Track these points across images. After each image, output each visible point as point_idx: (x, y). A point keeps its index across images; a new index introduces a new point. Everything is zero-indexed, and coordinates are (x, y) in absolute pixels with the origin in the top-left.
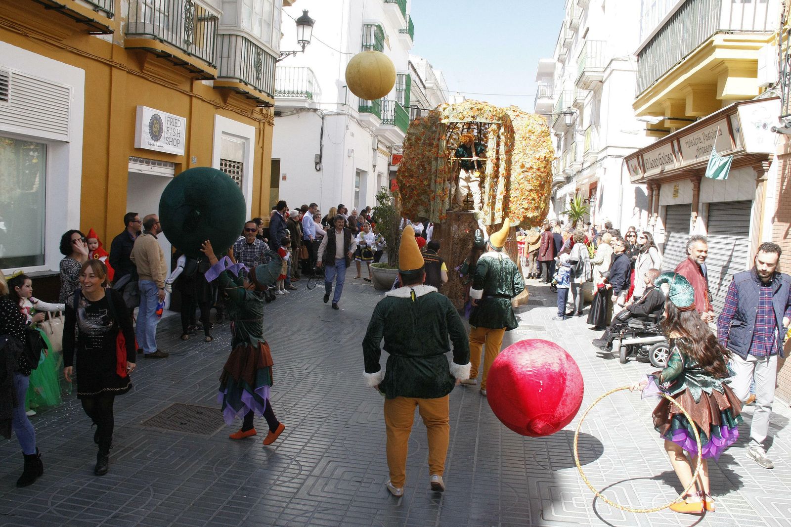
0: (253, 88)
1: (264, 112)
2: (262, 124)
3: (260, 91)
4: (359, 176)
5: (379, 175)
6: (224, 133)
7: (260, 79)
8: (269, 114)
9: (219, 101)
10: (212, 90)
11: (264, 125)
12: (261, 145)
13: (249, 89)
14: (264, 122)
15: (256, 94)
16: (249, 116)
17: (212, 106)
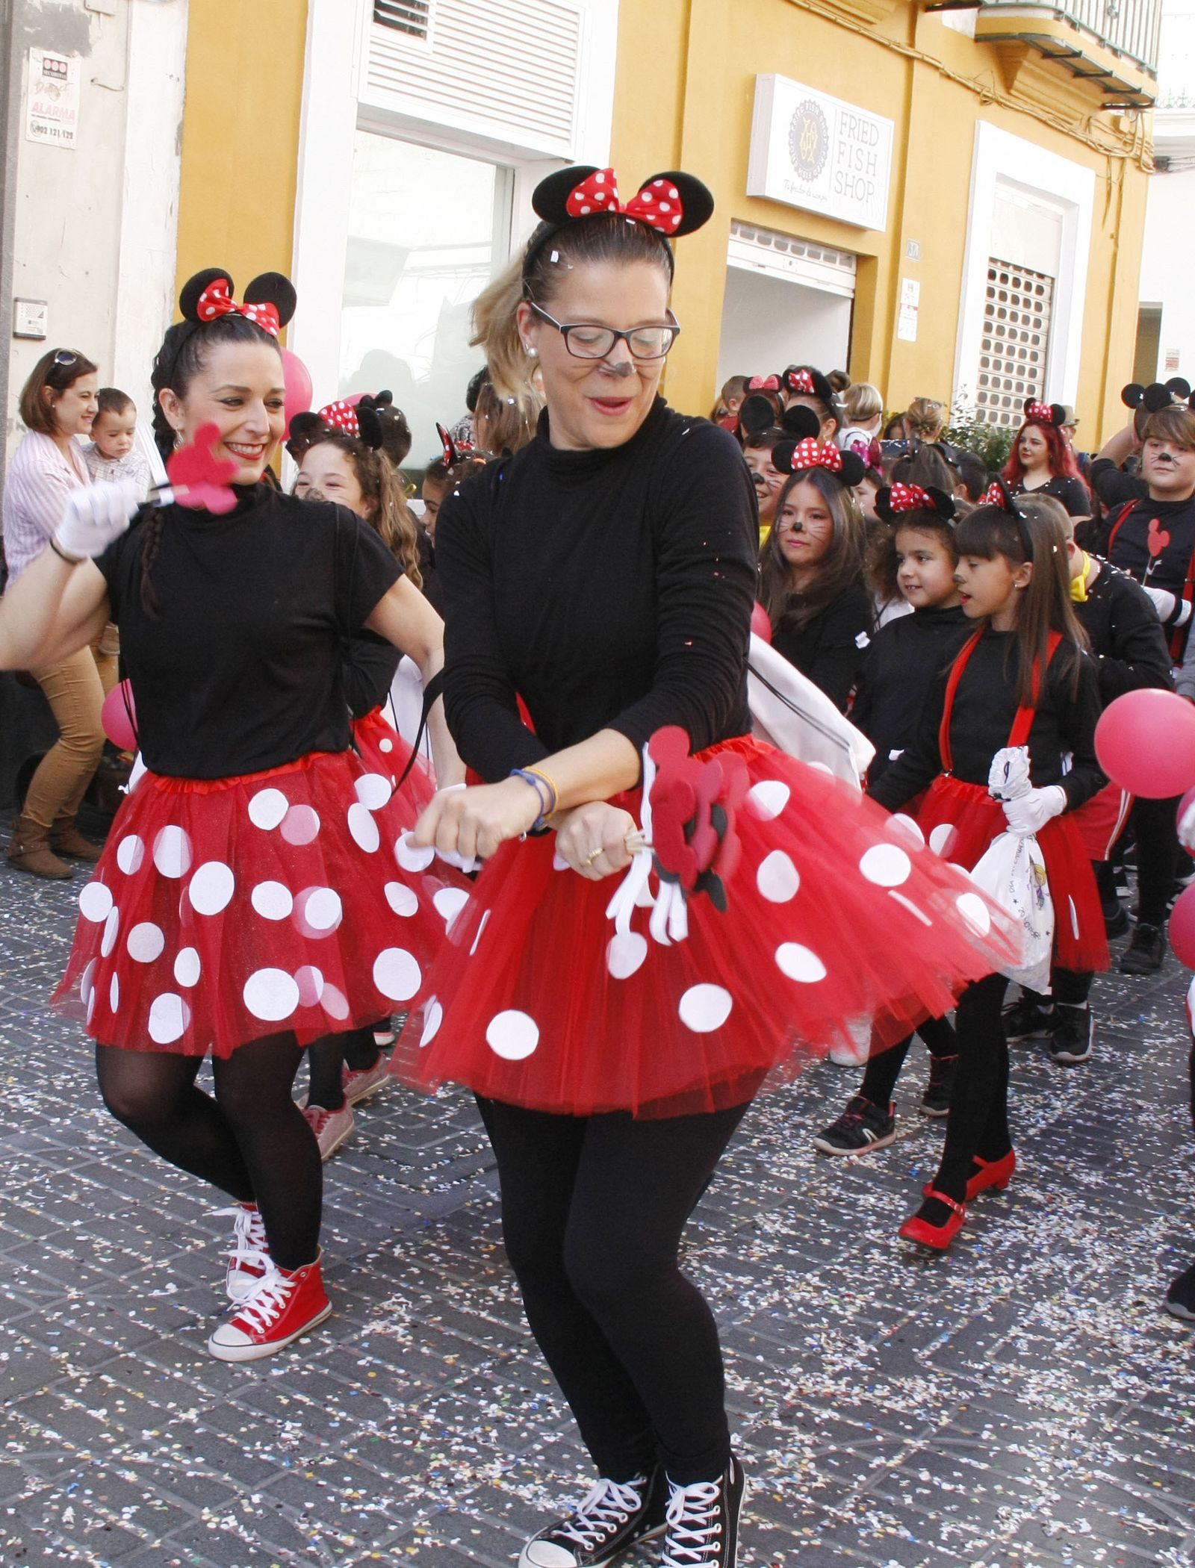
0: (1094, 41)
1: (1124, 126)
2: (1116, 165)
3: (1115, 52)
6: (1002, 178)
7: (1117, 15)
8: (1139, 134)
9: (989, 79)
10: (972, 43)
11: (1122, 168)
12: (1112, 231)
13: (1080, 42)
14: (1123, 159)
15: (1102, 59)
16: (1080, 135)
17: (970, 95)
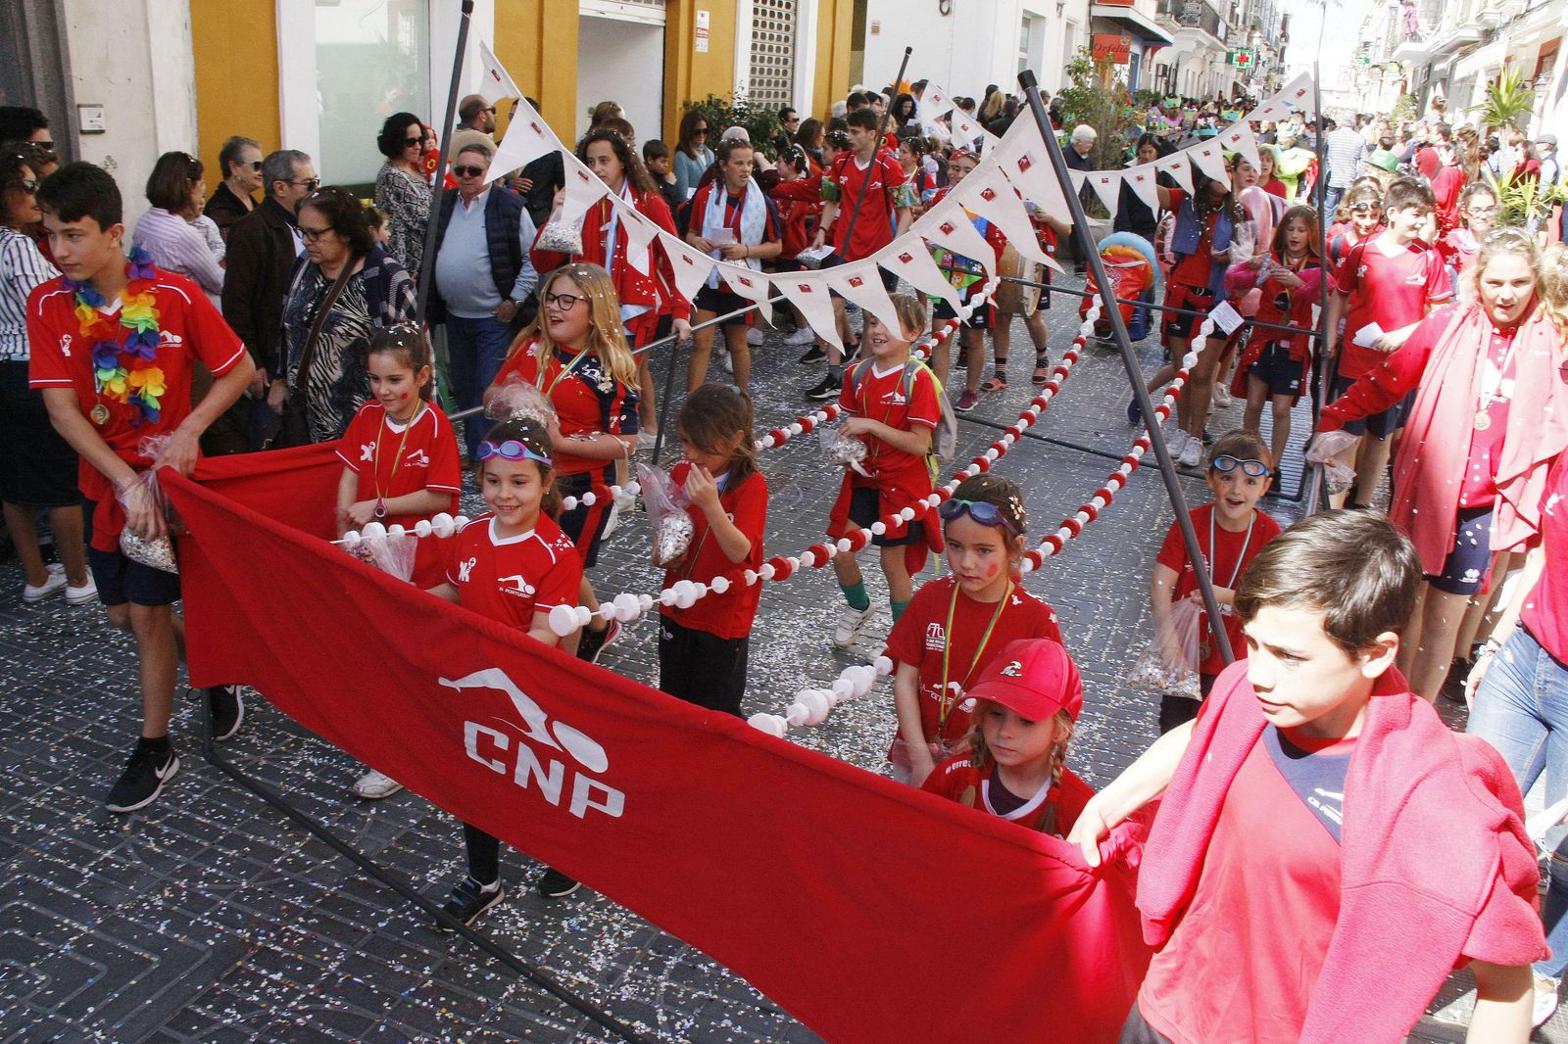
4: (1028, 27)
5: (1069, 26)
